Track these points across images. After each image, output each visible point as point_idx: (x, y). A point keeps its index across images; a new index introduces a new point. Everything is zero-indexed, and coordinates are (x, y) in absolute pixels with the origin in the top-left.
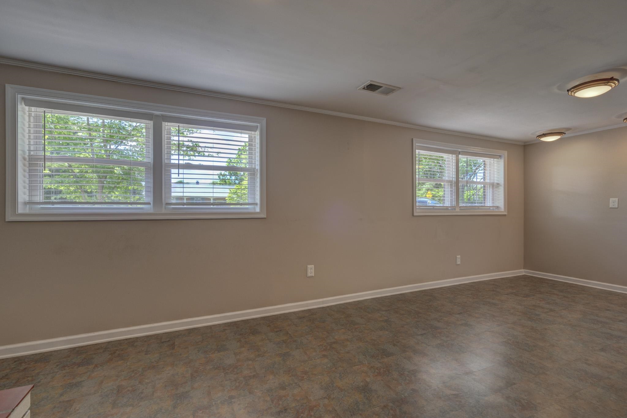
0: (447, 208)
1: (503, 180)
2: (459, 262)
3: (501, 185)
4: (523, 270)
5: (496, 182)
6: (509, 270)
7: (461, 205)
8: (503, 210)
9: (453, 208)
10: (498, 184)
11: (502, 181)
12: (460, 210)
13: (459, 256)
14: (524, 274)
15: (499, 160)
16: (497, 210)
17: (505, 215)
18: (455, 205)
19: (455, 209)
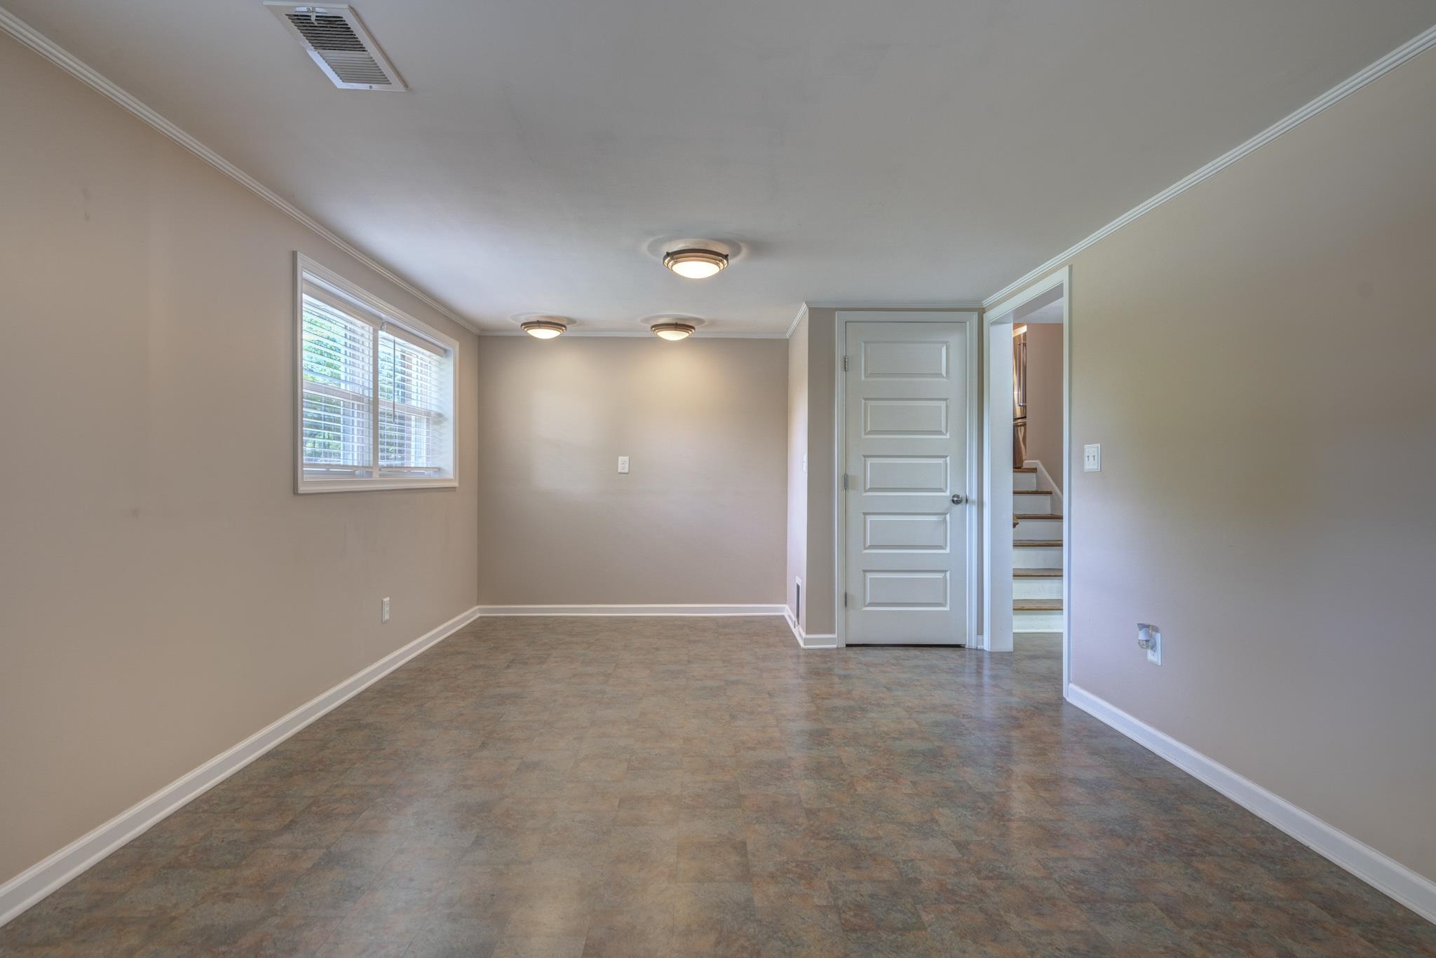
0: (351, 472)
1: (451, 406)
2: (387, 617)
3: (446, 419)
4: (477, 607)
5: (434, 409)
6: (457, 615)
7: (381, 463)
8: (451, 476)
9: (368, 471)
10: (440, 415)
11: (449, 410)
12: (381, 475)
13: (386, 600)
14: (479, 615)
15: (443, 360)
16: (436, 476)
17: (455, 488)
18: (372, 463)
19: (370, 474)
